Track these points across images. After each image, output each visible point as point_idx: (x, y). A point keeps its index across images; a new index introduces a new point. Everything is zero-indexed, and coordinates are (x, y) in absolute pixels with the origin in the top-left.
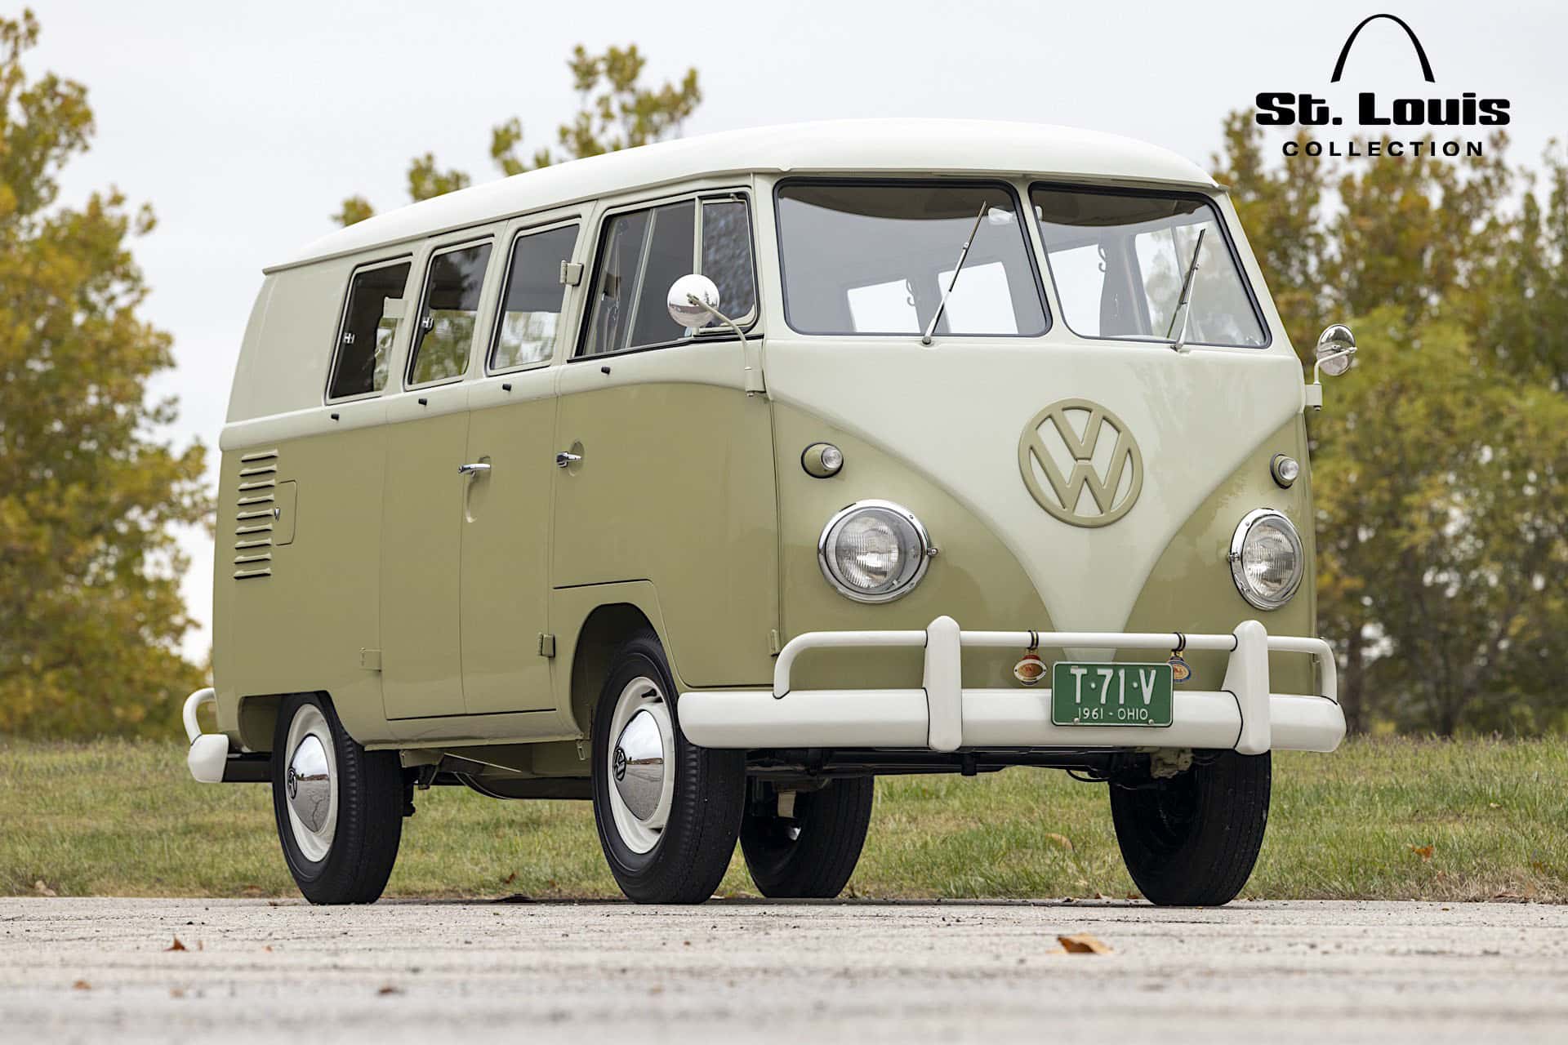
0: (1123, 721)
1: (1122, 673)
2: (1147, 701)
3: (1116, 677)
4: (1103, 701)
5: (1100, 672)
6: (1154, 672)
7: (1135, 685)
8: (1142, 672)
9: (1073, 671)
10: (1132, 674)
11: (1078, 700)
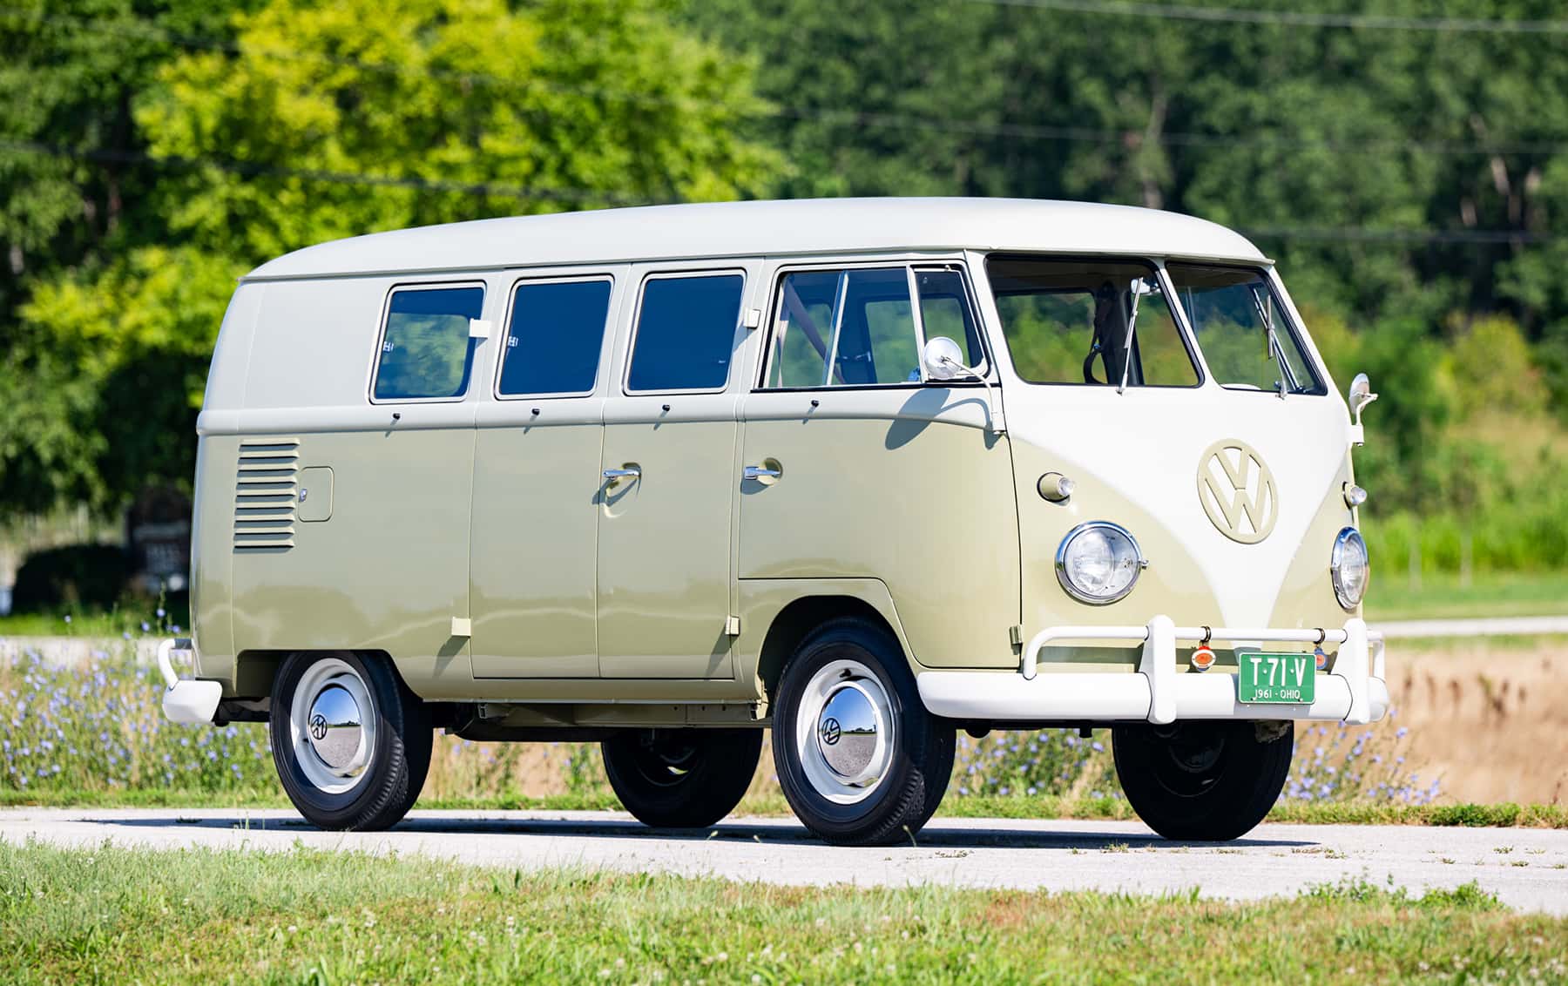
0: (1283, 700)
1: (1284, 661)
2: (1299, 684)
3: (1280, 664)
4: (1271, 684)
5: (1270, 660)
6: (1304, 661)
7: (1292, 671)
8: (1296, 661)
9: (1252, 660)
10: (1290, 664)
11: (1256, 683)
